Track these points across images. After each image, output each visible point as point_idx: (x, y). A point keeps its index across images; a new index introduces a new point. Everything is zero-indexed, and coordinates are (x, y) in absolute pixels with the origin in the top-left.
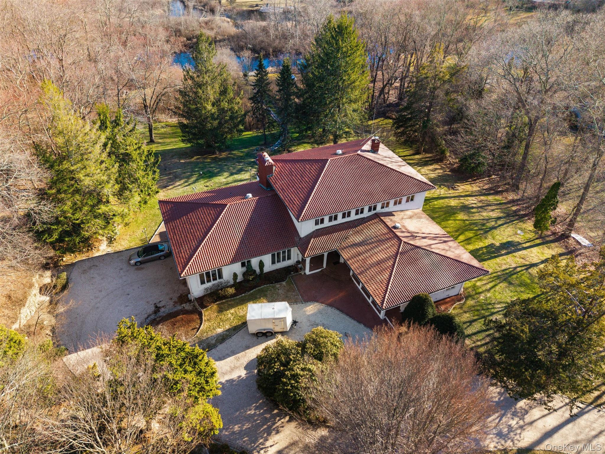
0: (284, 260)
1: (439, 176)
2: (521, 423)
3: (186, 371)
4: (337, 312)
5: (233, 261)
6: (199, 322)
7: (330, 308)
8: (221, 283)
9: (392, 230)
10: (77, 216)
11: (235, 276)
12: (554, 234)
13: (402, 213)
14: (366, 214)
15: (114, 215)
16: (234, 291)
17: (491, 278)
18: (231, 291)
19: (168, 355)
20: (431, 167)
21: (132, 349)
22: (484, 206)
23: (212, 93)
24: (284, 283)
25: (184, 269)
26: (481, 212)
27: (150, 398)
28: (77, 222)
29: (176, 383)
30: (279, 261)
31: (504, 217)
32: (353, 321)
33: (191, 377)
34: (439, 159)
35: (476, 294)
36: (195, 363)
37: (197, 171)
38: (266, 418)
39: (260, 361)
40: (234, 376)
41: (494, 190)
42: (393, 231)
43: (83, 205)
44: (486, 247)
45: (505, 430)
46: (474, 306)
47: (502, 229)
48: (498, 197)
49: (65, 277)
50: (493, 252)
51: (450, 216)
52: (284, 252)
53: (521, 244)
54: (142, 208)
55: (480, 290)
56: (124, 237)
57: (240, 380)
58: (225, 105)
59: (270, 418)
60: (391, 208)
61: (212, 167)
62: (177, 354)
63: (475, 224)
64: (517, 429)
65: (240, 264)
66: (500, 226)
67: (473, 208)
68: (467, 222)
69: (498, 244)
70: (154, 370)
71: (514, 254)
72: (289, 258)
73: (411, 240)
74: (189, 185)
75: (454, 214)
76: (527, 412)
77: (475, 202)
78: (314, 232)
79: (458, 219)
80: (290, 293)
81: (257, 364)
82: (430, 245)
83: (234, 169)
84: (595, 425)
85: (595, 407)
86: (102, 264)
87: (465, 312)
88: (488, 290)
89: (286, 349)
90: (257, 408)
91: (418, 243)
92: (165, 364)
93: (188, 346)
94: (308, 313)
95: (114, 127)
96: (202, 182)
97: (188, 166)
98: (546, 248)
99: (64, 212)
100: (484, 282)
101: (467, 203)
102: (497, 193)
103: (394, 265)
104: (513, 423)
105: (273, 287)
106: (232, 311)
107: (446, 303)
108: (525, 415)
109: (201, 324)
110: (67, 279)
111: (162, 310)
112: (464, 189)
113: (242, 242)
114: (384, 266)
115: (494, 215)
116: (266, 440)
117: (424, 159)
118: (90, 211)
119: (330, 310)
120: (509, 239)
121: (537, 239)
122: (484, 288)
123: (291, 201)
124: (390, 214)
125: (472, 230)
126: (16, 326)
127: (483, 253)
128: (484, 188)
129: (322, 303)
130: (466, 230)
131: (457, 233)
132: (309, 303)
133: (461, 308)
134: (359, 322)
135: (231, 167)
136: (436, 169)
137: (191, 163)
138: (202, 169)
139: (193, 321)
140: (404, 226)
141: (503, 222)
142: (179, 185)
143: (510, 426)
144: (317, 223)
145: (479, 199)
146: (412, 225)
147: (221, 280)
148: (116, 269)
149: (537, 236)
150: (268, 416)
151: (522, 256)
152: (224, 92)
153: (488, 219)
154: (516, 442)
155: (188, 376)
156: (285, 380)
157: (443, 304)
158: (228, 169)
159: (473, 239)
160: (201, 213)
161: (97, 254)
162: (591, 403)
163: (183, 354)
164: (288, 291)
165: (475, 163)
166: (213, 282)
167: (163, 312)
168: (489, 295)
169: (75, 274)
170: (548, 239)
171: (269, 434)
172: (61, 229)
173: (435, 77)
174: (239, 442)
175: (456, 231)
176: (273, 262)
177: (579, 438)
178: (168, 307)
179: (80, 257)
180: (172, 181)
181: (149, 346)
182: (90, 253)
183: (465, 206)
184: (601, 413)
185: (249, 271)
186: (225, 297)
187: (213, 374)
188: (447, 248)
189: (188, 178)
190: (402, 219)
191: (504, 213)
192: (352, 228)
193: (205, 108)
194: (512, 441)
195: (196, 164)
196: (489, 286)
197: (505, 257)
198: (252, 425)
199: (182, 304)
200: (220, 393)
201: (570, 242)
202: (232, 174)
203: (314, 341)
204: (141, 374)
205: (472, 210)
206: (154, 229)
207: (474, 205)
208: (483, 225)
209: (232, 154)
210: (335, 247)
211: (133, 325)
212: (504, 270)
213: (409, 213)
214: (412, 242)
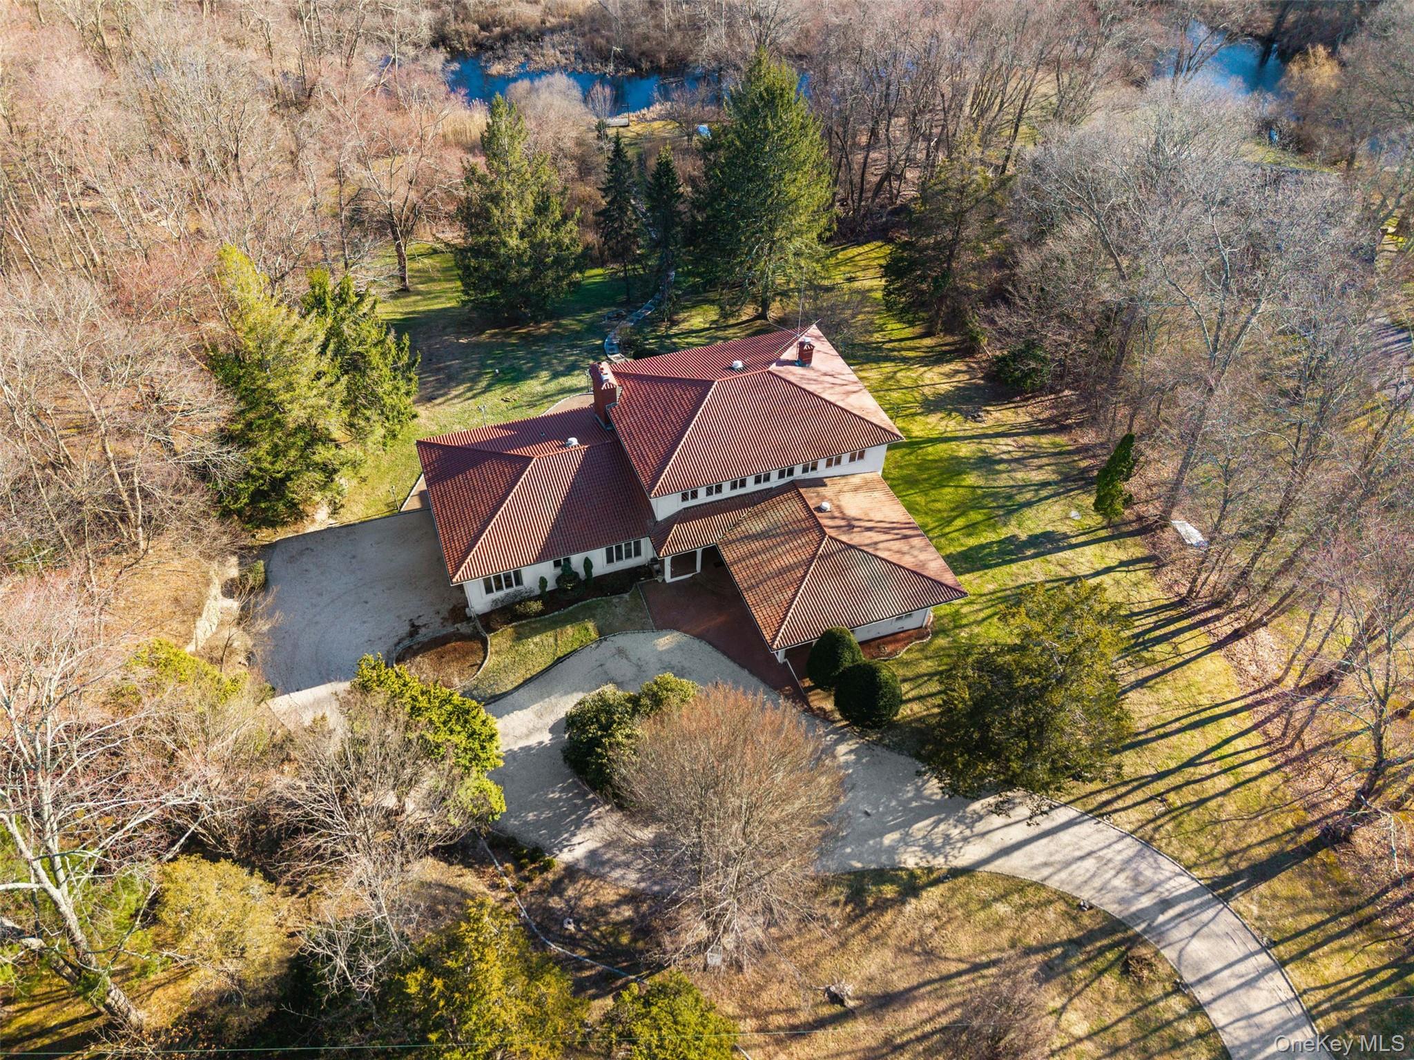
0: (628, 556)
1: (958, 388)
2: (968, 832)
3: (452, 732)
4: (709, 648)
5: (540, 559)
6: (482, 654)
7: (697, 642)
8: (520, 593)
9: (812, 514)
10: (277, 467)
11: (543, 581)
12: (1140, 518)
13: (843, 481)
14: (775, 481)
15: (342, 464)
16: (541, 607)
17: (991, 600)
18: (536, 606)
19: (427, 709)
20: (947, 368)
21: (379, 699)
22: (1024, 458)
23: (519, 213)
24: (626, 596)
25: (458, 569)
26: (1014, 470)
27: (403, 765)
28: (279, 475)
29: (438, 746)
30: (619, 558)
31: (1056, 483)
32: (732, 664)
33: (460, 739)
34: (966, 350)
35: (956, 627)
36: (466, 721)
37: (491, 366)
38: (575, 805)
39: (572, 722)
40: (533, 741)
41: (1057, 423)
42: (815, 517)
43: (288, 447)
44: (1000, 542)
45: (939, 842)
46: (943, 649)
47: (1042, 507)
48: (1061, 439)
49: (262, 569)
50: (1011, 553)
51: (950, 478)
52: (628, 545)
53: (1069, 537)
54: (388, 448)
55: (964, 622)
56: (357, 497)
57: (542, 749)
58: (546, 233)
59: (582, 806)
60: (822, 471)
61: (519, 358)
62: (440, 708)
63: (995, 496)
64: (958, 841)
65: (551, 562)
66: (1040, 500)
67: (1001, 461)
68: (979, 492)
69: (1023, 537)
70: (407, 727)
71: (1048, 557)
72: (638, 553)
73: (844, 533)
74: (474, 397)
75: (959, 474)
76: (981, 818)
77: (1010, 448)
78: (680, 512)
79: (963, 484)
80: (634, 614)
81: (564, 725)
82: (876, 543)
83: (561, 362)
84: (1083, 843)
85: (1093, 818)
86: (320, 548)
87: (927, 658)
88: (979, 623)
89: (610, 705)
90: (563, 790)
91: (856, 539)
92: (423, 720)
93: (455, 697)
94: (660, 649)
95: (338, 306)
96: (499, 392)
97: (473, 353)
98: (1113, 547)
99: (257, 460)
100: (976, 607)
101: (994, 451)
102: (1062, 429)
103: (804, 577)
104: (955, 833)
105: (607, 602)
106: (537, 639)
107: (897, 641)
108: (977, 821)
109: (485, 658)
110: (266, 572)
111: (423, 631)
112: (998, 420)
113: (555, 527)
114: (788, 577)
115: (1037, 476)
116: (574, 835)
117: (938, 349)
118: (301, 457)
119: (696, 644)
120: (1049, 528)
121: (1103, 528)
122: (972, 618)
123: (642, 458)
124: (820, 483)
125: (983, 508)
126: (191, 648)
127: (990, 554)
128: (1041, 417)
129: (685, 632)
130: (972, 508)
131: (954, 514)
132: (664, 632)
133: (922, 650)
134: (743, 666)
135: (556, 358)
136: (957, 372)
137: (478, 345)
138: (500, 360)
139: (473, 652)
140: (839, 507)
141: (1052, 492)
142: (456, 397)
143: (948, 836)
144: (685, 497)
145: (1021, 443)
146: (854, 505)
147: (520, 587)
148: (344, 556)
149: (1105, 523)
150: (579, 802)
151: (1061, 562)
152: (542, 209)
153: (1022, 488)
154: (950, 858)
155: (455, 739)
156: (599, 750)
157: (890, 642)
158: (549, 363)
159: (981, 527)
160: (489, 470)
161: (311, 529)
162: (1091, 811)
163: (449, 708)
164: (632, 610)
165: (1022, 371)
166: (506, 591)
167: (424, 635)
168: (976, 630)
169: (277, 560)
170: (1125, 529)
171: (578, 828)
172: (252, 488)
173: (961, 190)
174: (533, 836)
175: (953, 510)
176: (610, 560)
177: (1052, 859)
178: (433, 626)
179: (282, 534)
180: (443, 387)
181: (402, 695)
182: (300, 525)
183: (987, 457)
184: (1101, 825)
185: (567, 574)
186: (525, 616)
187: (492, 737)
188: (905, 549)
189: (474, 380)
190: (840, 491)
191: (1060, 473)
192: (747, 506)
193: (505, 244)
194: (946, 857)
195: (488, 349)
196: (982, 615)
197: (1028, 562)
198: (554, 815)
199: (454, 624)
200: (501, 764)
201: (1166, 535)
202: (556, 375)
203: (655, 694)
204: (389, 732)
205: (997, 467)
206: (410, 484)
207: (1005, 457)
208: (1010, 497)
209: (559, 326)
210: (714, 539)
211: (379, 665)
212: (1018, 587)
213: (856, 480)
214: (844, 538)
